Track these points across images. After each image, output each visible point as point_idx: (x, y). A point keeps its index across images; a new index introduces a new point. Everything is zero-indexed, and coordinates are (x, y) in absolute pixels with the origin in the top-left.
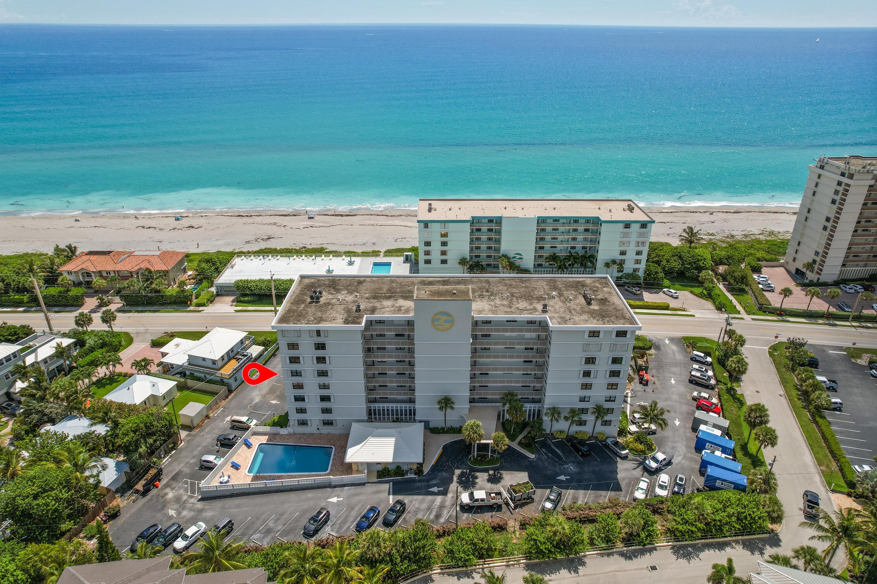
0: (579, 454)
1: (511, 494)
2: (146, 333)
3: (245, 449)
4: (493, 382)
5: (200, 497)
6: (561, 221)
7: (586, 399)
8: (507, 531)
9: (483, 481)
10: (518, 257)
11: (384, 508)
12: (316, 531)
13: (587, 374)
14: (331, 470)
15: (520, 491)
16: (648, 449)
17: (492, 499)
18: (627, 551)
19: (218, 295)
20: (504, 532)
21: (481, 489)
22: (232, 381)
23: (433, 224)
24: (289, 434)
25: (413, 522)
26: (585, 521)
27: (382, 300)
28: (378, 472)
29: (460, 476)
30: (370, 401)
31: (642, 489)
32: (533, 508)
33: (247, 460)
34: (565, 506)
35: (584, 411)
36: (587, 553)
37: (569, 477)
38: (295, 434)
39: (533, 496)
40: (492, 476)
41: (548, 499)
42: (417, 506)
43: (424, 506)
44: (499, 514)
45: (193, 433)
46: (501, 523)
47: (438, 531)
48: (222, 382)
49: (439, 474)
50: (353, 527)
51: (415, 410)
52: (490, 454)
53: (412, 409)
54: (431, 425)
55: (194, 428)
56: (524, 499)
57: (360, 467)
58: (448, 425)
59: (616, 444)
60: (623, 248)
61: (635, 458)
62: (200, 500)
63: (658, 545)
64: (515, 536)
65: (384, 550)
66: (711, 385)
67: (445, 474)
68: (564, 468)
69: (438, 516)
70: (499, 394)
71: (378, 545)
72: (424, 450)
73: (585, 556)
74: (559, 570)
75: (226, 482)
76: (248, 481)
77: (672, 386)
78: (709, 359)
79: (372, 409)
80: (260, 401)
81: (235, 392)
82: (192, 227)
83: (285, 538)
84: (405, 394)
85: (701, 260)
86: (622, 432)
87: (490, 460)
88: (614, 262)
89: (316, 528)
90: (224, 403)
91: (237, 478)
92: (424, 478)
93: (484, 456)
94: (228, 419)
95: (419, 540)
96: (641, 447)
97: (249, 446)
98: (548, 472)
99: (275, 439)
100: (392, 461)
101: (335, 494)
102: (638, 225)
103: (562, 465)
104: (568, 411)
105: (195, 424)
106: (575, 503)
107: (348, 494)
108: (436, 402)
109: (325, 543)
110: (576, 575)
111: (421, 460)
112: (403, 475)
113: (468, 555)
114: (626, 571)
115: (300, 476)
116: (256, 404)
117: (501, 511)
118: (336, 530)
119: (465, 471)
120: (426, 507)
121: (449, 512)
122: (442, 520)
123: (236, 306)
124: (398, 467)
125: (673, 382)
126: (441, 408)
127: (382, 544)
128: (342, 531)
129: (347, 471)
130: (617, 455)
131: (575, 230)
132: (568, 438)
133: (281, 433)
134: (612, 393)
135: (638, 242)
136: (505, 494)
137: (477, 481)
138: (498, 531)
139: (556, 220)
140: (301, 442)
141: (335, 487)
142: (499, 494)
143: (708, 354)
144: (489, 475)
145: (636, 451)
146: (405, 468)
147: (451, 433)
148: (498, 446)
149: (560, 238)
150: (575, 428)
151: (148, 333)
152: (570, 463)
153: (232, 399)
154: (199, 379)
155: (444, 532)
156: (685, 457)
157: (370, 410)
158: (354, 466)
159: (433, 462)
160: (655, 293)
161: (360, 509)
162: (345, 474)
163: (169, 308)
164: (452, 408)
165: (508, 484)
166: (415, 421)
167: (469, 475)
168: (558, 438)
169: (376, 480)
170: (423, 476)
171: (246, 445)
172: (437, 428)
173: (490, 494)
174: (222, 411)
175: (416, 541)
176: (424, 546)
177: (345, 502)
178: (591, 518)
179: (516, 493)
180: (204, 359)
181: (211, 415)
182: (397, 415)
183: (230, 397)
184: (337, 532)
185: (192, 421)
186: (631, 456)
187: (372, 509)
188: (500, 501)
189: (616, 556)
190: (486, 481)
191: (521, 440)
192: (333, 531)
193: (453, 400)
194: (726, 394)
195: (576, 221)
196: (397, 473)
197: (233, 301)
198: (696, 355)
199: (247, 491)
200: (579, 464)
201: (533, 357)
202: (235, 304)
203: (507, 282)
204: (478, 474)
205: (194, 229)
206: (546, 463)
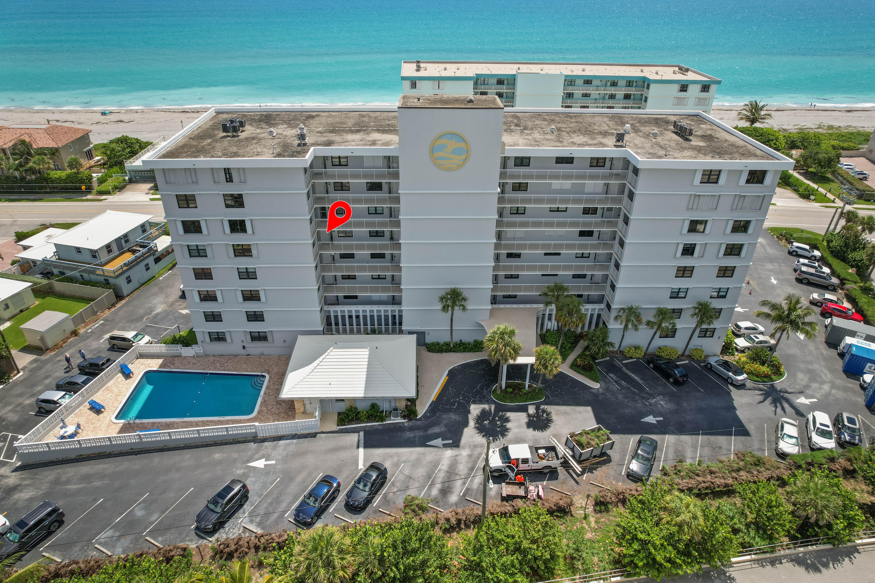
0: (669, 382)
1: (572, 450)
2: (12, 225)
3: (120, 380)
4: (530, 268)
5: (20, 463)
6: (595, 82)
7: (682, 295)
8: (572, 515)
9: (519, 427)
11: (348, 477)
12: (219, 525)
13: (689, 250)
14: (259, 412)
15: (588, 443)
16: (775, 373)
17: (542, 458)
18: (805, 553)
19: (131, 181)
20: (568, 518)
21: (518, 441)
22: (121, 282)
23: (422, 81)
24: (198, 357)
25: (400, 502)
26: (707, 494)
27: (345, 134)
28: (339, 414)
29: (480, 419)
30: (327, 302)
31: (791, 437)
32: (612, 473)
33: (119, 398)
34: (667, 468)
35: (678, 313)
37: (661, 419)
38: (207, 355)
39: (608, 452)
40: (533, 417)
41: (636, 455)
42: (407, 472)
43: (421, 472)
44: (553, 485)
45: (44, 357)
46: (561, 503)
47: (448, 520)
48: (106, 284)
49: (444, 416)
50: (289, 516)
51: (401, 317)
52: (527, 383)
53: (397, 314)
54: (429, 340)
55: (47, 350)
56: (595, 457)
57: (308, 406)
58: (456, 338)
59: (726, 365)
61: (756, 386)
62: (17, 469)
64: (589, 525)
65: (341, 573)
66: (833, 285)
67: (453, 417)
68: (651, 404)
69: (445, 491)
70: (538, 289)
71: (329, 564)
72: (417, 377)
75: (72, 436)
76: (113, 432)
77: (773, 286)
78: (817, 253)
79: (332, 315)
80: (165, 311)
81: (127, 299)
82: (121, 121)
83: (160, 539)
84: (384, 289)
85: (772, 140)
86: (727, 348)
87: (529, 392)
89: (219, 518)
90: (107, 313)
91: (95, 427)
92: (418, 423)
93: (520, 387)
94: (107, 336)
95: (414, 551)
96: (765, 369)
97: (127, 374)
98: (627, 411)
99: (174, 364)
100: (362, 395)
101: (261, 453)
102: (698, 87)
103: (647, 399)
104: (654, 312)
105: (50, 343)
106: (681, 461)
107: (285, 453)
108: (437, 299)
109: (233, 547)
111: (412, 394)
112: (382, 420)
113: (512, 575)
115: (204, 424)
116: (157, 314)
117: (557, 479)
118: (258, 520)
120: (424, 474)
121: (464, 483)
122: (453, 498)
123: (153, 194)
124: (374, 406)
125: (775, 282)
126: (445, 309)
127: (337, 562)
128: (269, 522)
129: (286, 413)
130: (727, 381)
131: (612, 95)
132: (646, 357)
133: (184, 355)
134: (724, 283)
136: (562, 450)
137: (509, 425)
138: (557, 516)
139: (588, 81)
140: (215, 369)
141: (264, 440)
142: (552, 449)
143: (814, 247)
144: (529, 416)
145: (757, 376)
146: (385, 407)
147: (460, 351)
148: (546, 368)
150: (659, 342)
151: (16, 225)
152: (659, 395)
153: (120, 308)
154: (71, 280)
155: (459, 521)
156: (833, 386)
157: (328, 318)
158: (297, 405)
159: (433, 397)
161: (304, 481)
162: (284, 419)
163: (58, 196)
164: (464, 309)
165: (566, 432)
166: (401, 332)
167: (495, 415)
168: (631, 358)
169: (335, 428)
170: (417, 420)
171: (123, 373)
172: (438, 344)
173: (537, 449)
174: (101, 324)
175: (407, 553)
176: (424, 563)
177: (279, 467)
178: (717, 489)
179: (583, 448)
180: (78, 250)
181: (82, 331)
182: (372, 324)
183: (118, 306)
184: (259, 525)
185: (42, 339)
186: (749, 384)
187: (327, 480)
188: (555, 463)
189: (787, 566)
190: (525, 426)
191: (575, 360)
192: (251, 521)
193: (465, 294)
194: (863, 295)
195: (615, 82)
196: (372, 415)
197: (151, 189)
198: (797, 247)
199: (108, 451)
200: (671, 397)
201: (597, 224)
202: (152, 191)
203: (546, 117)
204: (509, 414)
205: (123, 124)
206: (620, 397)
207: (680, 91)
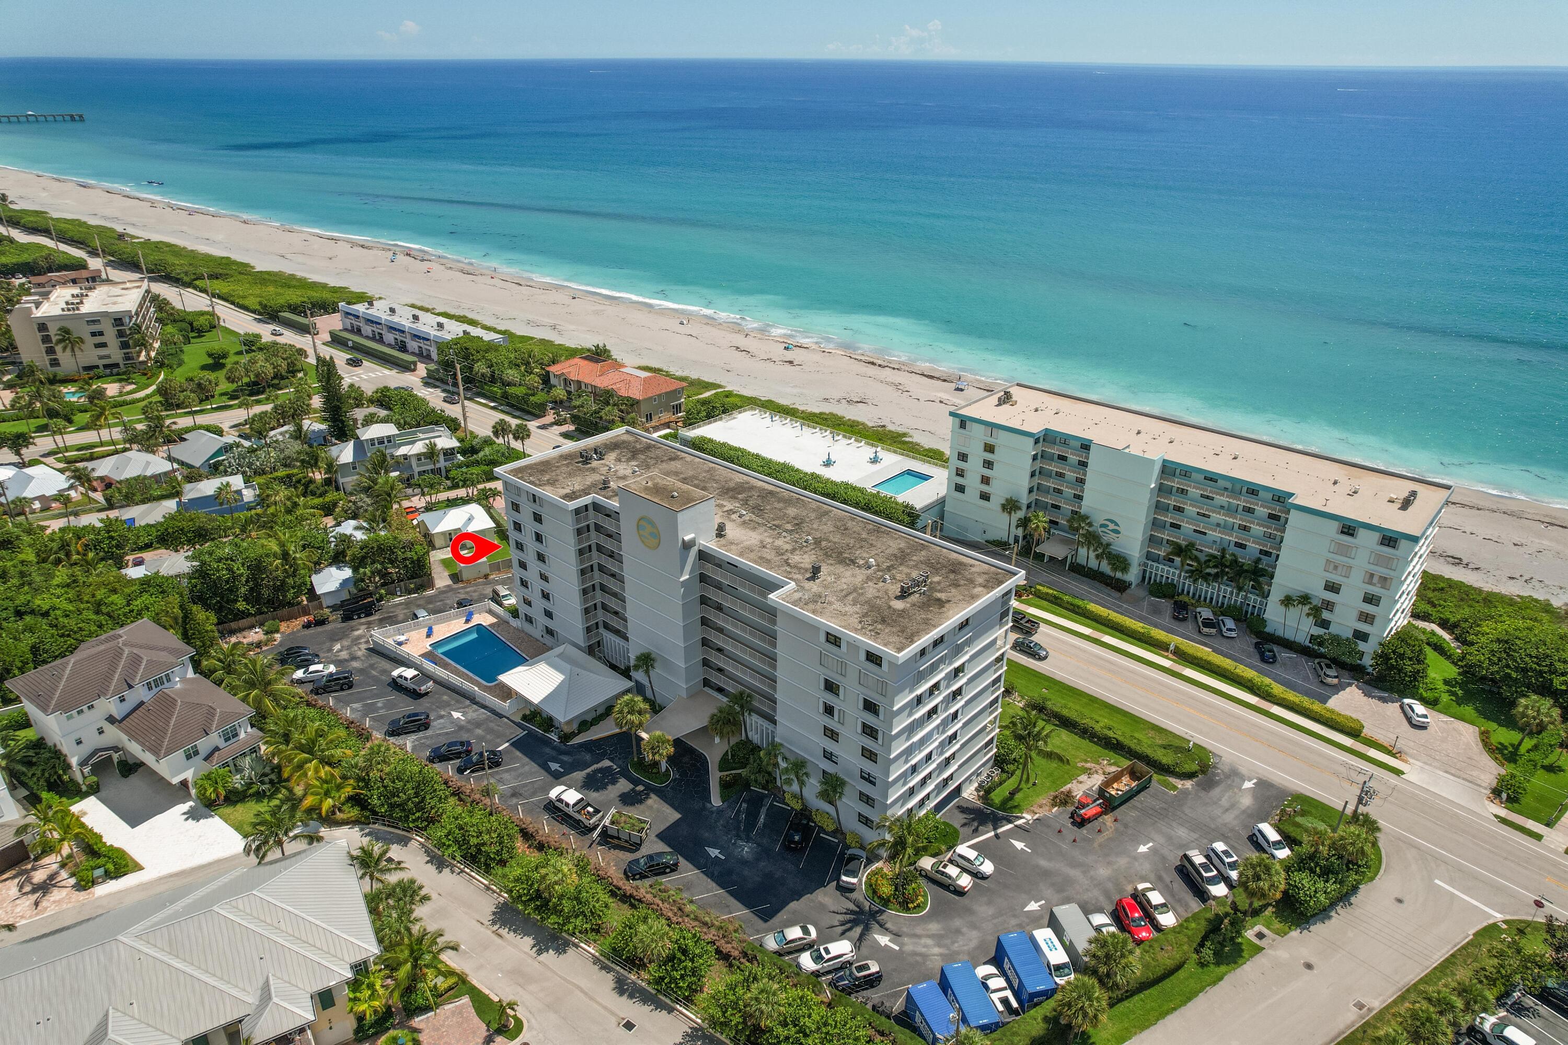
0: (783, 841)
3: (462, 619)
5: (372, 646)
6: (1221, 483)
10: (1112, 526)
15: (619, 823)
17: (583, 813)
18: (636, 985)
23: (974, 424)
29: (600, 770)
31: (782, 935)
33: (447, 632)
34: (661, 884)
36: (582, 945)
39: (642, 846)
40: (635, 793)
45: (455, 586)
49: (583, 754)
55: (460, 582)
56: (627, 842)
60: (1335, 578)
61: (863, 900)
62: (368, 649)
63: (681, 1009)
67: (588, 757)
68: (736, 844)
69: (515, 795)
73: (577, 946)
74: (526, 934)
75: (400, 643)
76: (419, 652)
88: (1305, 599)
91: (416, 644)
92: (563, 747)
96: (886, 890)
97: (469, 619)
98: (706, 834)
99: (499, 627)
100: (536, 701)
101: (466, 710)
102: (1376, 536)
103: (739, 838)
105: (464, 577)
107: (475, 717)
110: (535, 955)
112: (547, 730)
114: (592, 999)
117: (583, 836)
118: (416, 743)
119: (615, 767)
125: (1143, 848)
128: (418, 748)
131: (1249, 510)
133: (511, 623)
135: (1372, 575)
137: (610, 786)
139: (1211, 478)
141: (476, 703)
142: (597, 812)
144: (634, 790)
145: (874, 893)
149: (1216, 517)
152: (754, 843)
159: (596, 737)
160: (1381, 699)
167: (611, 775)
169: (517, 720)
170: (565, 745)
171: (468, 616)
177: (462, 723)
179: (613, 824)
181: (490, 577)
184: (413, 746)
186: (859, 894)
188: (588, 822)
189: (610, 976)
190: (618, 793)
191: (729, 775)
192: (413, 742)
195: (1253, 490)
196: (542, 724)
200: (765, 852)
204: (624, 782)
205: (789, 366)
206: (721, 823)
207: (1342, 532)
